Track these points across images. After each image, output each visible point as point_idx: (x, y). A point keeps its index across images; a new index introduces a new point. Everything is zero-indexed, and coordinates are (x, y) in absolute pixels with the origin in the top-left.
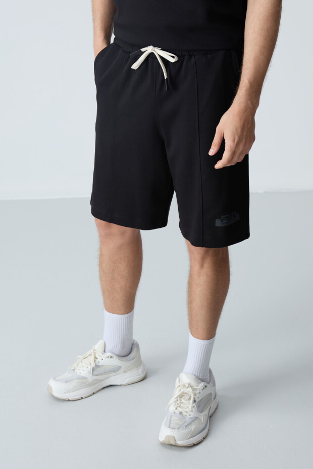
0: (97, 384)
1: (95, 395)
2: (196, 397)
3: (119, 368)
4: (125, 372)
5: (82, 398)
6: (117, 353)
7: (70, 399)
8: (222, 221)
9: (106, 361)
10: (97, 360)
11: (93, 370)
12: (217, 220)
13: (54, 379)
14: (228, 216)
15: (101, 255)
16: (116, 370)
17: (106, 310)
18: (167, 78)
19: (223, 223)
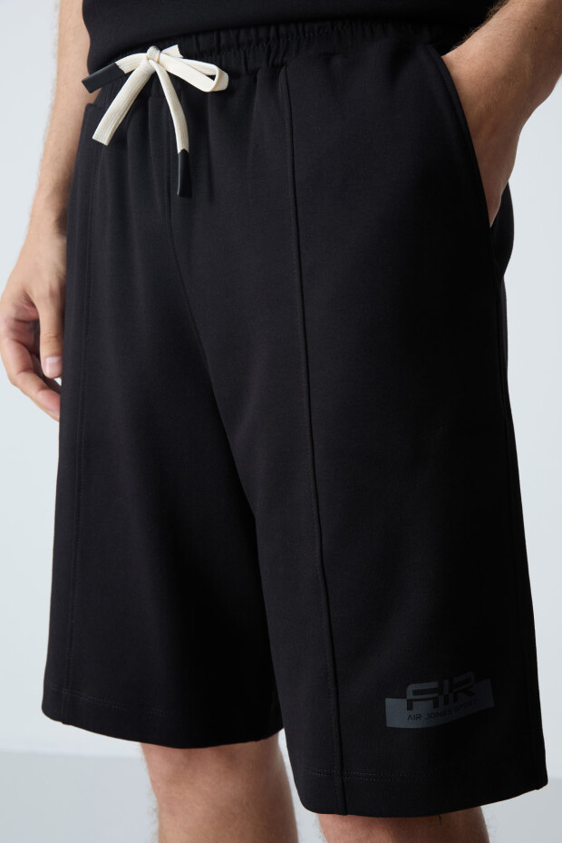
8: (410, 707)
14: (434, 685)
18: (183, 151)
19: (413, 713)
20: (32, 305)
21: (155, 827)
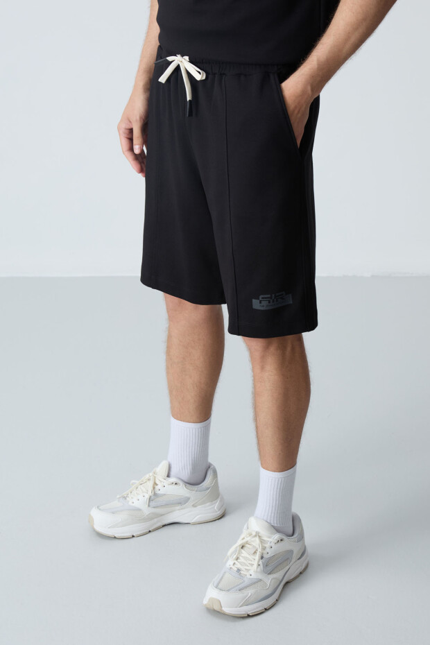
0: (156, 520)
1: (150, 534)
2: (265, 552)
3: (187, 499)
4: (194, 506)
5: (133, 536)
6: (185, 478)
7: (116, 536)
8: (260, 303)
9: (168, 489)
10: (157, 488)
11: (150, 500)
12: (254, 300)
13: (98, 507)
14: (269, 296)
15: (169, 337)
16: (182, 502)
17: (173, 416)
18: (190, 100)
19: (262, 304)
20: (130, 122)
21: (167, 326)
